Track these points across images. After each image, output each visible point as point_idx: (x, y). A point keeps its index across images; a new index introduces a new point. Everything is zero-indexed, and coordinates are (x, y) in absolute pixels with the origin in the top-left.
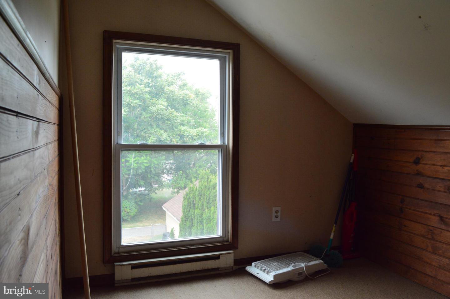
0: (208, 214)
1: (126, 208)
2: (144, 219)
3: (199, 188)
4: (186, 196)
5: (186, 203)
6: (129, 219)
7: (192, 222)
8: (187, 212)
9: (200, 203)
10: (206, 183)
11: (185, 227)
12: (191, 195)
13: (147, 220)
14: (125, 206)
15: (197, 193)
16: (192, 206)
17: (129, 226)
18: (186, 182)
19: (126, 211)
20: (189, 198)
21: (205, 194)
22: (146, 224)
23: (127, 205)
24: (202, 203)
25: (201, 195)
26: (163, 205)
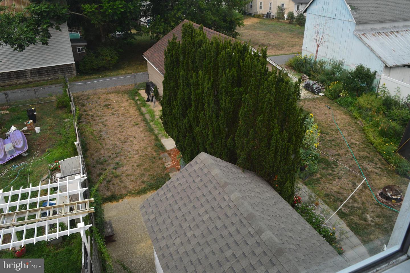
0: (195, 79)
1: (107, 56)
2: (126, 66)
3: (183, 44)
4: (169, 53)
5: (169, 61)
6: (111, 68)
7: (177, 82)
8: (170, 70)
9: (185, 62)
10: (190, 39)
11: (169, 86)
12: (174, 53)
13: (129, 66)
14: (105, 54)
15: (180, 50)
16: (175, 64)
17: (112, 74)
18: (165, 27)
19: (107, 60)
20: (172, 55)
21: (189, 52)
22: (128, 71)
23: (107, 53)
24: (186, 62)
25: (186, 52)
26: (144, 54)
